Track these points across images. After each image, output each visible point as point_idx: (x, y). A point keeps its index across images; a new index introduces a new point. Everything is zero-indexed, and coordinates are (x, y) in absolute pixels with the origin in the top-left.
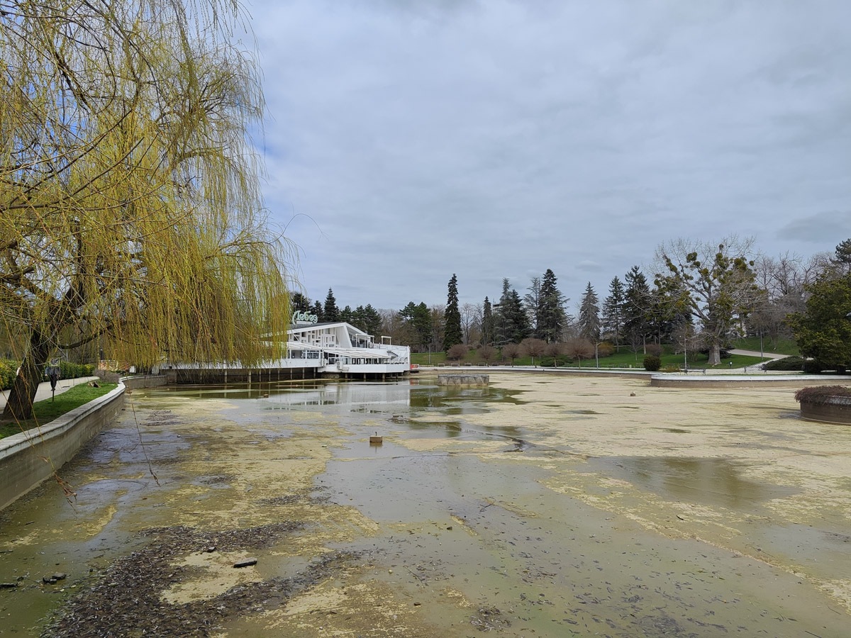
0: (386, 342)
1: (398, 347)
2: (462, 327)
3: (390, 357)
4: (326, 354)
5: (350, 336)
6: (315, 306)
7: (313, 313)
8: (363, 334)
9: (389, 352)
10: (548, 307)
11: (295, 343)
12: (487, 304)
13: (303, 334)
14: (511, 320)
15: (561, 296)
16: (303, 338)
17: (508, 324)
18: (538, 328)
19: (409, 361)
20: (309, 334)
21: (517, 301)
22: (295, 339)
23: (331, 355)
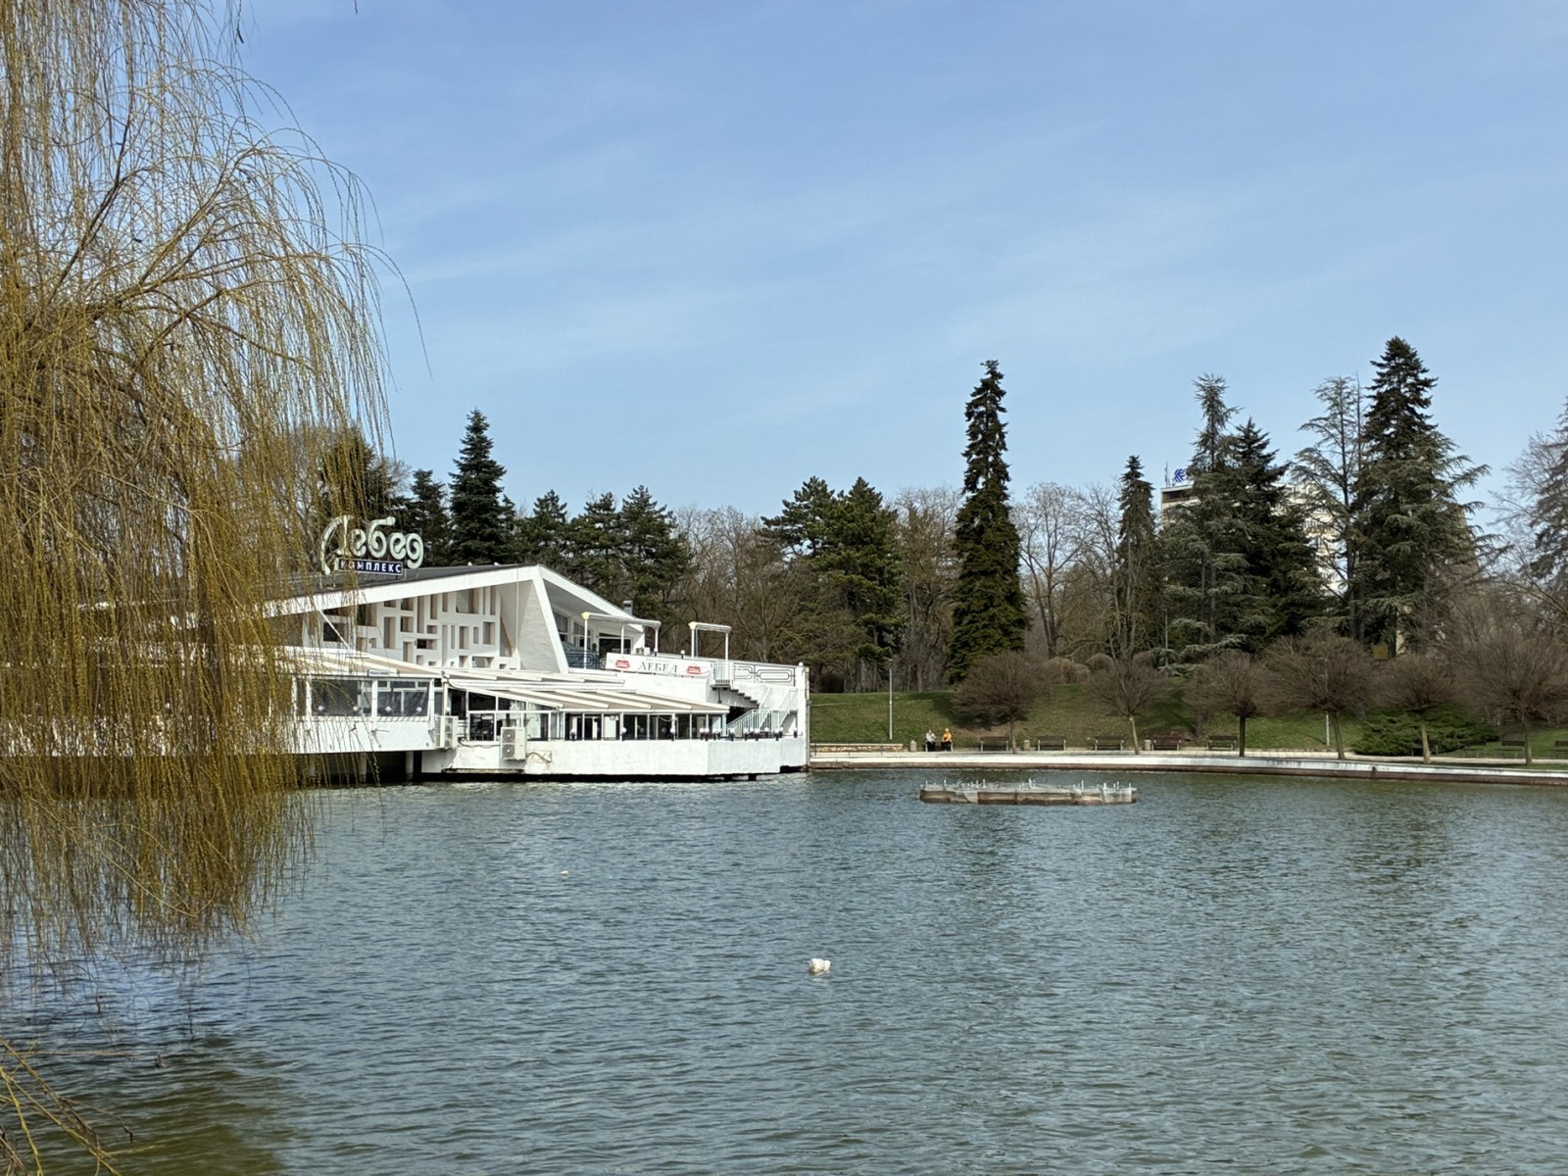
0: (709, 647)
1: (759, 667)
2: (1026, 588)
3: (724, 708)
4: (457, 696)
5: (561, 620)
6: (412, 496)
7: (403, 526)
8: (614, 612)
9: (721, 689)
10: (1394, 504)
11: (330, 651)
12: (1136, 491)
13: (365, 615)
14: (1236, 557)
15: (1451, 454)
16: (365, 632)
17: (1221, 576)
18: (1354, 590)
19: (802, 724)
20: (390, 612)
21: (1262, 475)
22: (330, 636)
23: (482, 701)
